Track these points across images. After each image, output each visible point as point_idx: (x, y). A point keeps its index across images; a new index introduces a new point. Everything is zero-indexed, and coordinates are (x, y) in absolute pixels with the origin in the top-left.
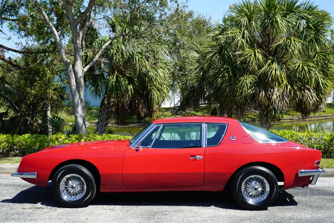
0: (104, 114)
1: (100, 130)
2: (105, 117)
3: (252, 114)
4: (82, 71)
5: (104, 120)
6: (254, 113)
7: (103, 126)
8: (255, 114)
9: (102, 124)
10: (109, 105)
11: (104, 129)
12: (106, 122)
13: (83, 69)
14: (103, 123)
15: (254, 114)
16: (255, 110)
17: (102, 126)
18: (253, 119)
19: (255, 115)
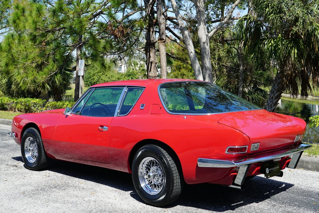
0: (276, 85)
1: (269, 103)
2: (276, 89)
4: (205, 36)
5: (275, 92)
7: (274, 98)
9: (272, 96)
10: (281, 74)
11: (274, 102)
12: (277, 94)
13: (207, 33)
14: (273, 94)
17: (272, 98)
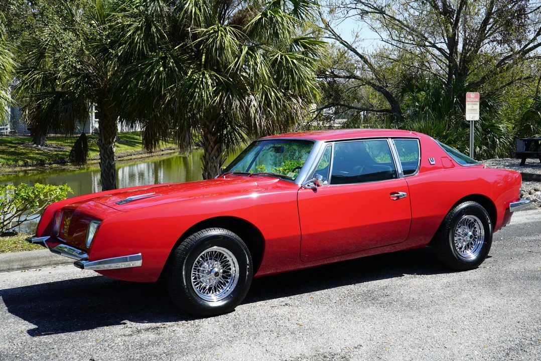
3: (34, 152)
6: (38, 150)
8: (40, 152)
15: (37, 152)
16: (35, 145)
18: (41, 160)
19: (41, 154)
